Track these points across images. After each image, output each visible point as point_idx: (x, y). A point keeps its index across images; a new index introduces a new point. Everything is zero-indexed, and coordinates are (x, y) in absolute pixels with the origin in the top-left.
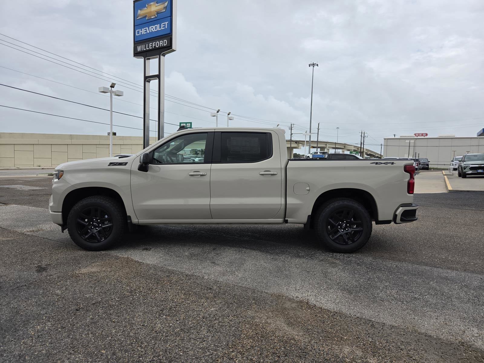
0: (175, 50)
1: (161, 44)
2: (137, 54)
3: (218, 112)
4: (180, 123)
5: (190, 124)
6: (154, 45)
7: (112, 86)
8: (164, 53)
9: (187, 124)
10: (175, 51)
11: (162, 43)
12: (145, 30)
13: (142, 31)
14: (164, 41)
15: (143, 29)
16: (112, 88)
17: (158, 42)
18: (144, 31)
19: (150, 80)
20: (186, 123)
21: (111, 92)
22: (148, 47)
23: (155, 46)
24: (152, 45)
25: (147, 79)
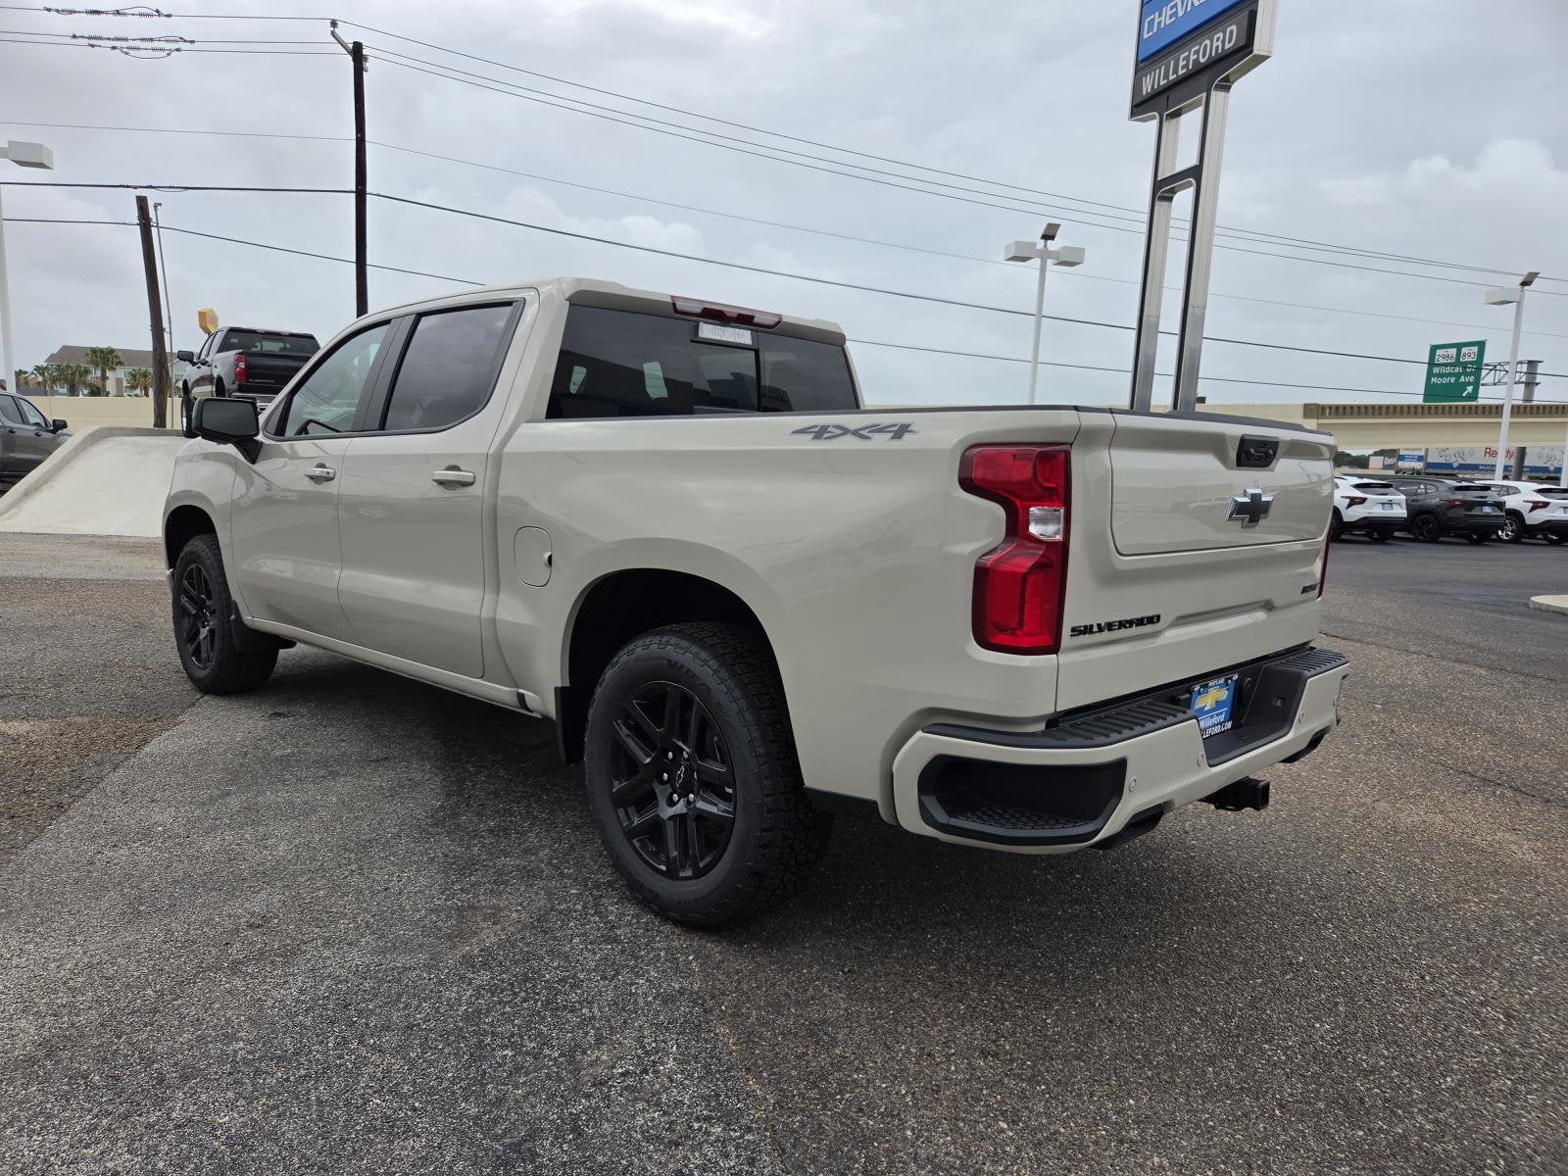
0: (1266, 54)
1: (1217, 47)
2: (1141, 106)
3: (1525, 284)
4: (1434, 349)
5: (1475, 349)
6: (1193, 57)
7: (1048, 236)
8: (1224, 80)
9: (1465, 350)
10: (1267, 57)
11: (1220, 43)
12: (1172, 8)
13: (1163, 18)
14: (1228, 30)
15: (1164, 9)
16: (1049, 242)
17: (1208, 42)
18: (1170, 12)
19: (1173, 191)
20: (1459, 346)
21: (1045, 255)
22: (1175, 71)
23: (1196, 61)
24: (1187, 58)
25: (1163, 190)
